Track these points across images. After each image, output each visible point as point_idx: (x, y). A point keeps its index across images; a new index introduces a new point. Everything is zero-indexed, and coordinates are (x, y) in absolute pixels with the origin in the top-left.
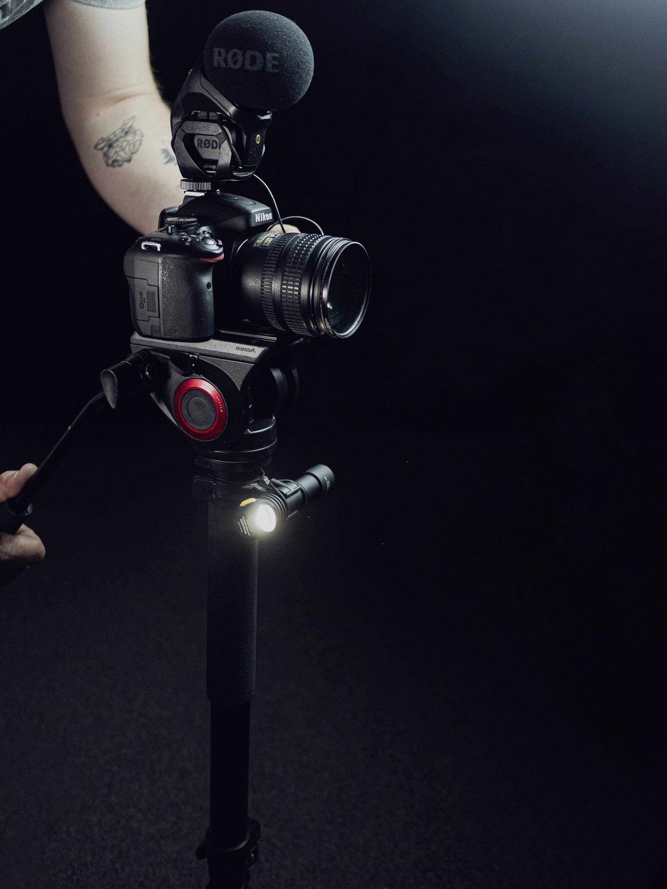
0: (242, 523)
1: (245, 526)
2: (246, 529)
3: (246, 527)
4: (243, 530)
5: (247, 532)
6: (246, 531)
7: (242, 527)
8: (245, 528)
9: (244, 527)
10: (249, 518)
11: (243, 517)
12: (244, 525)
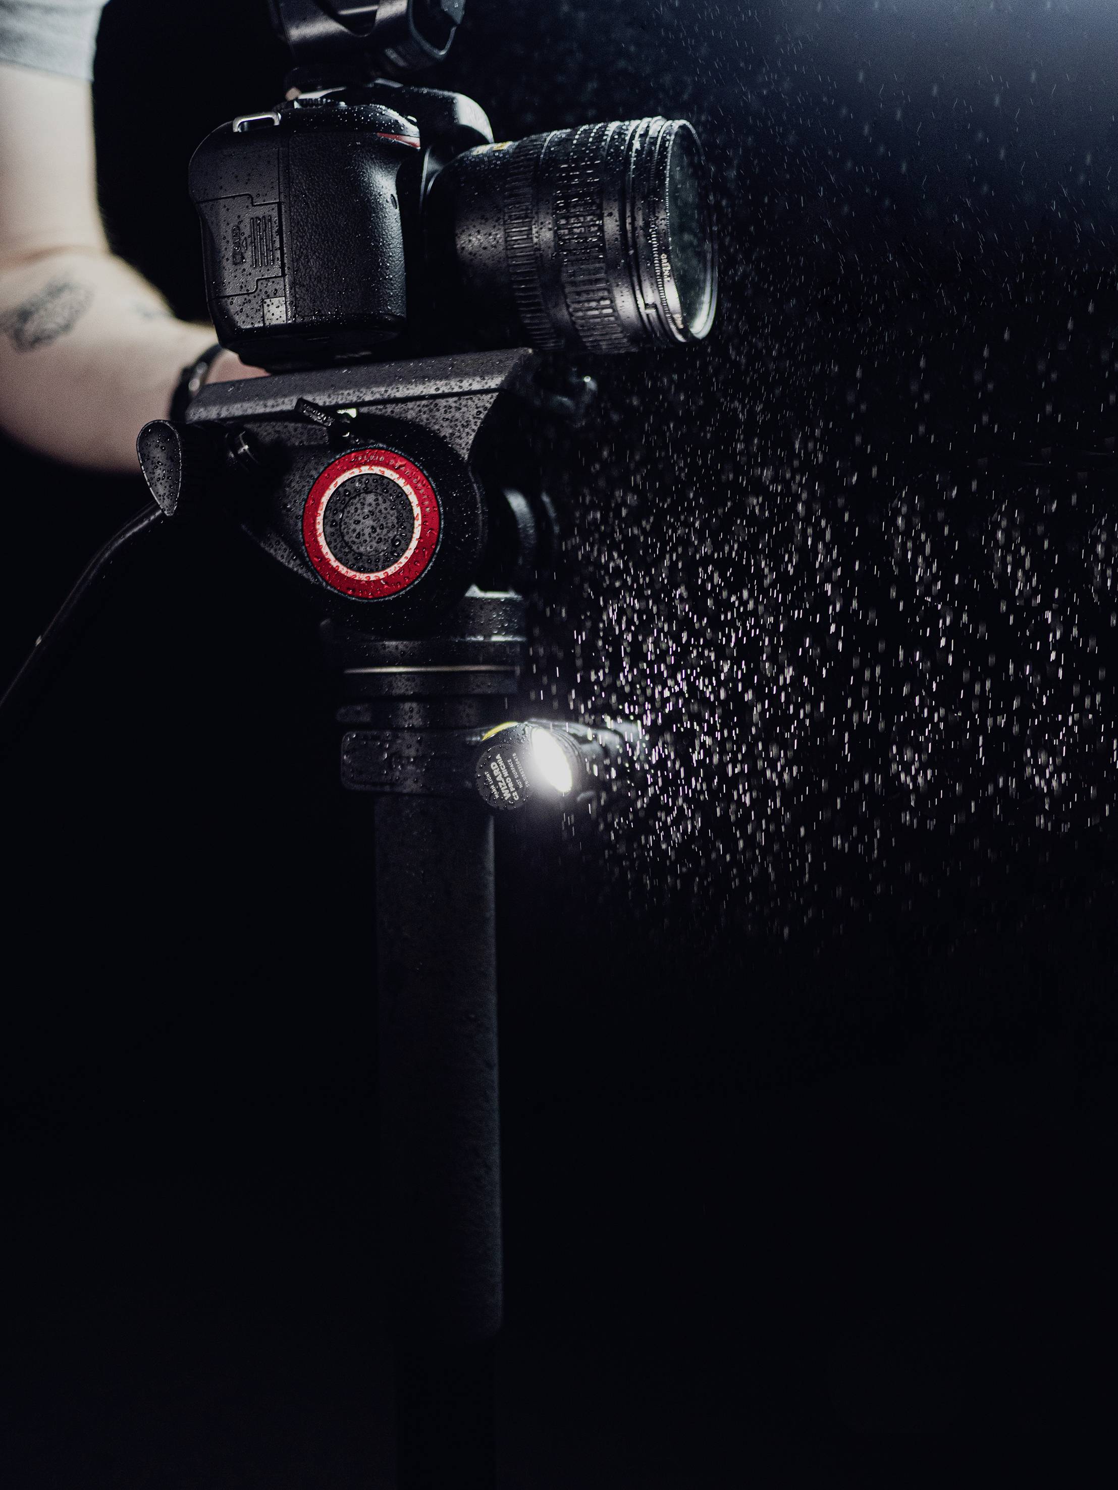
0: (496, 772)
1: (505, 779)
2: (507, 785)
3: (507, 779)
4: (499, 790)
5: (511, 793)
6: (508, 791)
7: (496, 783)
8: (504, 784)
9: (501, 782)
10: (514, 755)
11: (498, 757)
12: (503, 776)
